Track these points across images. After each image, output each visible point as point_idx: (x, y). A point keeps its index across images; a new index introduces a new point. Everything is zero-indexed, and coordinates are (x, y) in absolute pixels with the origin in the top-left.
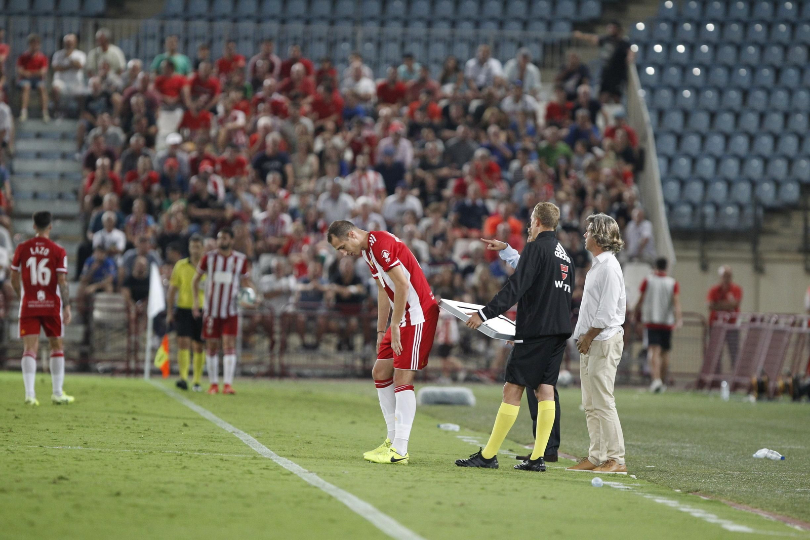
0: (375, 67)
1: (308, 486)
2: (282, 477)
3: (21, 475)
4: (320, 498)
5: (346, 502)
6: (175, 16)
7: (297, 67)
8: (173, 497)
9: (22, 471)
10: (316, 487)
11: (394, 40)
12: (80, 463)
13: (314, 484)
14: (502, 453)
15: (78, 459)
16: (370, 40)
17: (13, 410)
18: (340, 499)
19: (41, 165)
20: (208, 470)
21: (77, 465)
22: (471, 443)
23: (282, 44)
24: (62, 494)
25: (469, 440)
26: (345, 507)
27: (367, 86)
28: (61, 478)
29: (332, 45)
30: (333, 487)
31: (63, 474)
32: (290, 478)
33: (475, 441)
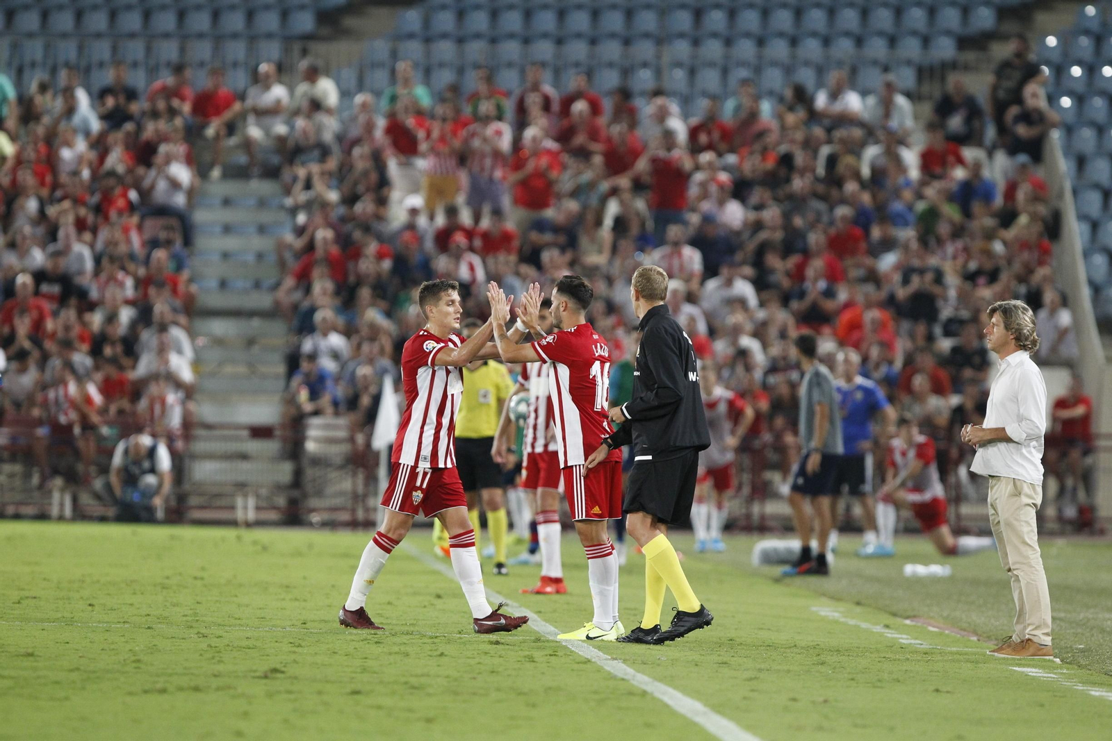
0: (687, 102)
1: (613, 677)
2: (576, 666)
3: (220, 667)
4: (631, 693)
5: (666, 699)
6: (411, 36)
7: (580, 107)
8: (429, 695)
9: (220, 662)
10: (623, 679)
11: (711, 64)
12: (300, 650)
13: (620, 675)
14: (875, 630)
15: (296, 644)
16: (679, 64)
17: (202, 579)
18: (657, 695)
19: (231, 243)
20: (474, 658)
21: (294, 652)
22: (831, 618)
23: (557, 73)
24: (278, 692)
25: (828, 614)
26: (666, 706)
28: (275, 670)
29: (626, 72)
30: (646, 678)
31: (278, 666)
32: (588, 666)
33: (836, 614)
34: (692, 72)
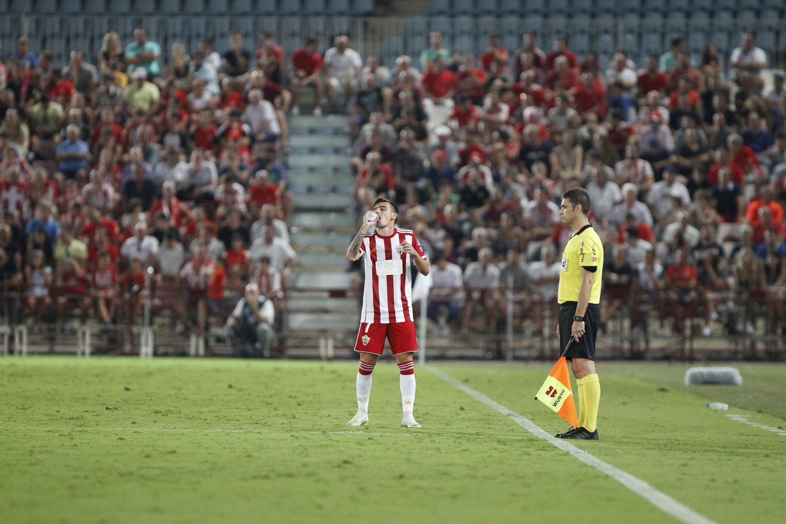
0: (636, 58)
1: (585, 465)
2: (559, 458)
3: (307, 460)
4: (597, 477)
5: (622, 481)
6: (441, 13)
7: (561, 60)
8: (454, 479)
9: (307, 456)
10: (592, 467)
11: (655, 31)
12: (363, 447)
13: (590, 463)
14: (771, 430)
15: (361, 444)
16: (631, 31)
17: (295, 397)
18: (616, 478)
19: (315, 160)
20: (486, 452)
21: (360, 449)
22: (740, 422)
23: (544, 37)
24: (347, 477)
25: (738, 419)
26: (621, 485)
27: (629, 76)
28: (346, 462)
29: (593, 37)
30: (608, 466)
31: (349, 459)
32: (567, 458)
33: (744, 419)
34: (640, 36)
